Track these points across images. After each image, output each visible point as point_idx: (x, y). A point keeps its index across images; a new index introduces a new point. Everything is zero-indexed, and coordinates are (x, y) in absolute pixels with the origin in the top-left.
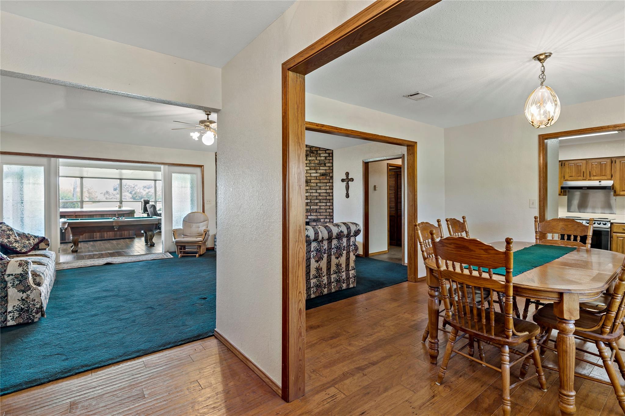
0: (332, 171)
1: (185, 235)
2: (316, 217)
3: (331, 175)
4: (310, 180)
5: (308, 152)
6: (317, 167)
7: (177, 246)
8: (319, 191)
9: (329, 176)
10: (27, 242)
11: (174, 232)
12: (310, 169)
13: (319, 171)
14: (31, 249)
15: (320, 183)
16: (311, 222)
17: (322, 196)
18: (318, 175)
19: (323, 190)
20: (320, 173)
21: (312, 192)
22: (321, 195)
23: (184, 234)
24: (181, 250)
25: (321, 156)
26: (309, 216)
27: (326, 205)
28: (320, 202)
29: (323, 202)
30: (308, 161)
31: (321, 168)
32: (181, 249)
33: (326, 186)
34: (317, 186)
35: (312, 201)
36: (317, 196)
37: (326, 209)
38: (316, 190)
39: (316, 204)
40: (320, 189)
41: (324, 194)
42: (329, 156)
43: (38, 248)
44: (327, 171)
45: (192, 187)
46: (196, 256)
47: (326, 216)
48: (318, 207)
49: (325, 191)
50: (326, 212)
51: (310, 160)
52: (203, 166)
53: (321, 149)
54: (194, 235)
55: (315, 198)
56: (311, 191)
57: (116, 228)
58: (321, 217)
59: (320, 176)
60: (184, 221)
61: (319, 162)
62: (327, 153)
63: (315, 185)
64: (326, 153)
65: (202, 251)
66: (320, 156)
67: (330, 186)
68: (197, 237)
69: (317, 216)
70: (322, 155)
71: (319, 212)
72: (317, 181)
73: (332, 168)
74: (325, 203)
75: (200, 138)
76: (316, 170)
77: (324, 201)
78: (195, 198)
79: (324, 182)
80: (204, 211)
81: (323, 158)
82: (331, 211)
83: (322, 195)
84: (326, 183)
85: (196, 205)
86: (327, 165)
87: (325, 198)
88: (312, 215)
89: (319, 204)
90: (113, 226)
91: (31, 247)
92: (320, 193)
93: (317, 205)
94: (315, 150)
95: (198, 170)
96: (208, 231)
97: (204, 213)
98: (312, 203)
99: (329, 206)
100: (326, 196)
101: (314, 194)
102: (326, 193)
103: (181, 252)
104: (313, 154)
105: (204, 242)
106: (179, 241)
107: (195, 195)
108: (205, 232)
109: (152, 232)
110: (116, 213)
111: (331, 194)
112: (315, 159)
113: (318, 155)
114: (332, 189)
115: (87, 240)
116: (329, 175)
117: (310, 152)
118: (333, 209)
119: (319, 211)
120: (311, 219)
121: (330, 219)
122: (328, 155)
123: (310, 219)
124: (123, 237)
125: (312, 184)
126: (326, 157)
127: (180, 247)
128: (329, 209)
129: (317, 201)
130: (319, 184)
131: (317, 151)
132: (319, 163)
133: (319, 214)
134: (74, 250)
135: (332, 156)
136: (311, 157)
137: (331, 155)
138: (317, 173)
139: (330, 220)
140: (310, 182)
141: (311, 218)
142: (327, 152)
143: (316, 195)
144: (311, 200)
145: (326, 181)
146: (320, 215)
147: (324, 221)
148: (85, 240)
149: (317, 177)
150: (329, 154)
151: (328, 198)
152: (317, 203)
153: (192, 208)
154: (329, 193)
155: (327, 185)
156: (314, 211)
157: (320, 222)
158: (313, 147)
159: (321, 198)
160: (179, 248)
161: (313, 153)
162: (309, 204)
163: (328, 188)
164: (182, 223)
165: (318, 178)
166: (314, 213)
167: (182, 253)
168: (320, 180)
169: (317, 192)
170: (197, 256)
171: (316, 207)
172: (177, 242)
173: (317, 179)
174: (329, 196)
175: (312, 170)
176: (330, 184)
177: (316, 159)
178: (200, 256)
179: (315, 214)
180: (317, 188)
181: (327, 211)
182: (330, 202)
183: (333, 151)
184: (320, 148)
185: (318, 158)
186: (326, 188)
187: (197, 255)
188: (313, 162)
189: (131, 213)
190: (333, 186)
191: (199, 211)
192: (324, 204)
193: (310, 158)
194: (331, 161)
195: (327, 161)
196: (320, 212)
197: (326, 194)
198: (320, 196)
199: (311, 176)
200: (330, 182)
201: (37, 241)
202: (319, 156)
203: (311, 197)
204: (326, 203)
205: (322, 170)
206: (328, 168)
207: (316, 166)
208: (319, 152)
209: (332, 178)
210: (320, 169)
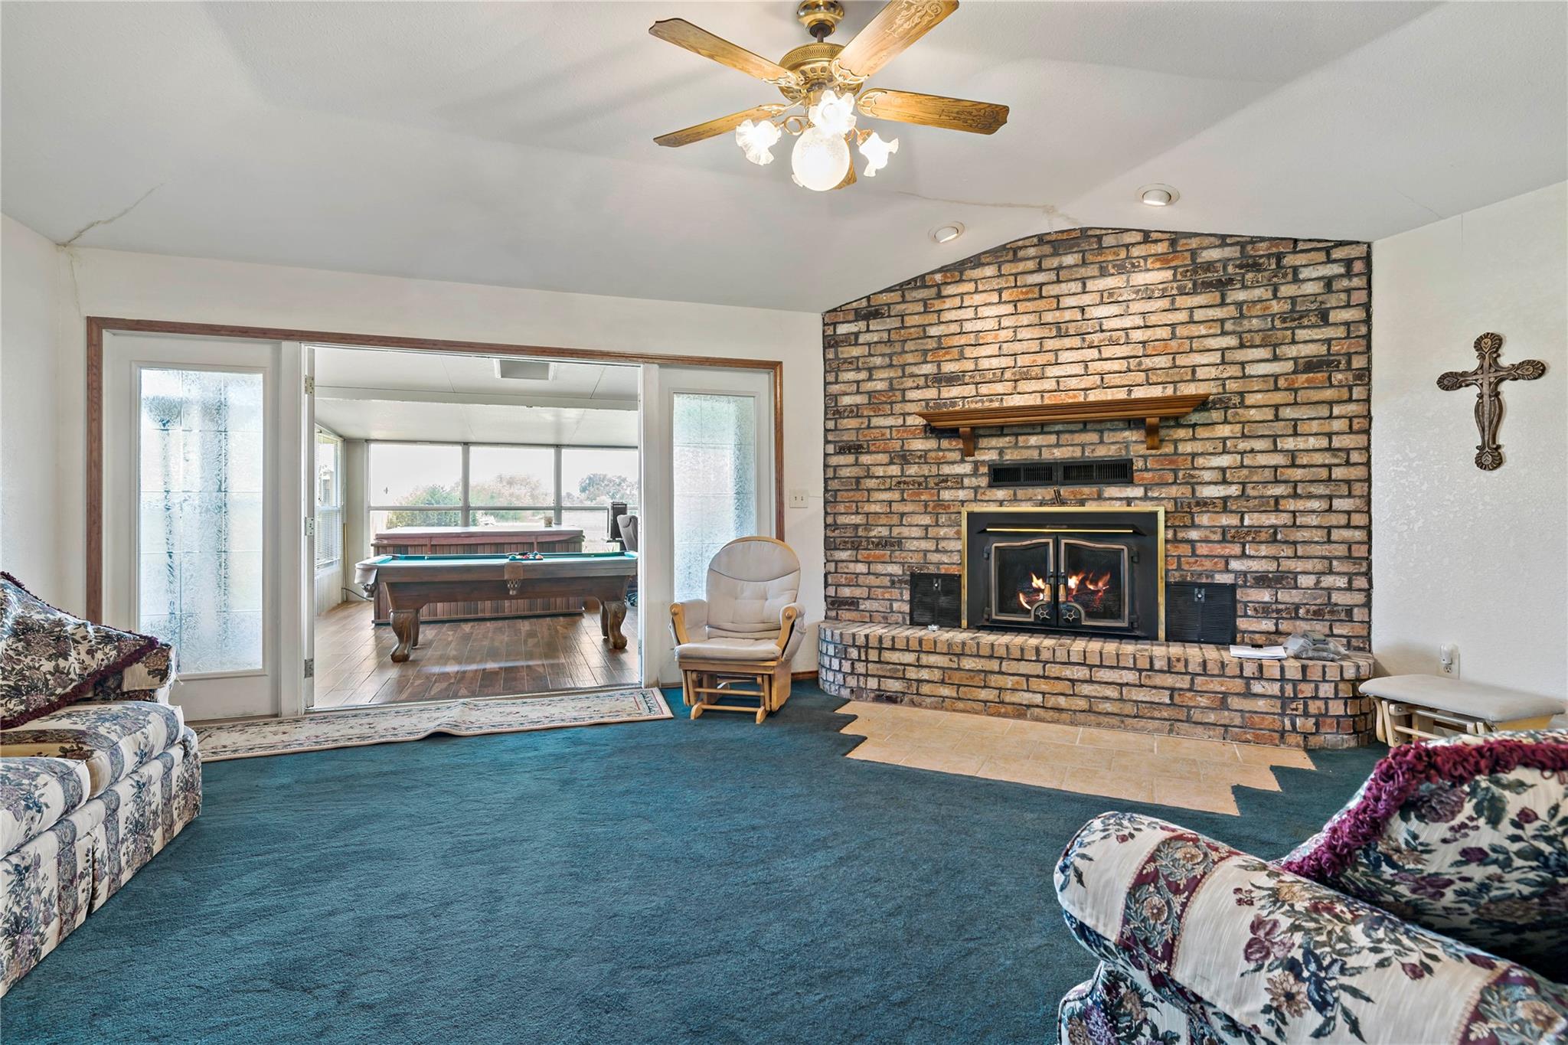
0: (1364, 342)
1: (718, 630)
2: (1272, 566)
3: (1358, 362)
4: (1241, 394)
5: (1230, 269)
6: (1279, 334)
7: (685, 671)
8: (1289, 444)
9: (1349, 368)
10: (48, 666)
11: (675, 614)
12: (1242, 346)
13: (1292, 351)
14: (61, 697)
15: (1296, 403)
16: (1245, 586)
17: (1304, 466)
18: (1289, 366)
19: (1312, 439)
20: (1295, 359)
21: (1252, 451)
22: (1298, 462)
23: (713, 622)
24: (701, 686)
25: (1301, 276)
26: (1236, 557)
27: (1330, 510)
28: (1295, 495)
29: (1310, 496)
30: (1232, 308)
31: (1301, 334)
32: (699, 684)
33: (1330, 417)
34: (1277, 418)
35: (1250, 492)
36: (1276, 468)
37: (1329, 529)
38: (1274, 438)
39: (1276, 506)
40: (1295, 434)
41: (1318, 458)
42: (1349, 274)
43: (119, 686)
44: (1335, 349)
45: (741, 447)
46: (755, 713)
47: (1330, 559)
48: (1284, 519)
49: (1324, 443)
50: (1329, 541)
51: (1239, 305)
52: (780, 363)
53: (1301, 246)
54: (748, 627)
55: (1268, 474)
56: (1243, 445)
57: (514, 588)
58: (1298, 566)
59: (1294, 372)
60: (711, 569)
61: (1287, 307)
62: (1335, 261)
63: (1269, 414)
64: (1330, 261)
65: (777, 695)
66: (1296, 280)
67: (1351, 419)
68: (757, 635)
69: (1276, 558)
70: (1304, 274)
71: (1286, 542)
72: (1278, 398)
73: (1363, 330)
74: (1321, 497)
75: (783, 151)
76: (1275, 346)
77: (1321, 490)
78: (752, 487)
79: (1315, 399)
80: (781, 535)
81: (1310, 288)
82: (1359, 535)
83: (1304, 460)
84: (1331, 404)
85: (754, 511)
86: (1335, 316)
87: (1323, 473)
88: (1250, 557)
89: (1291, 505)
90: (505, 582)
91: (59, 691)
92: (1293, 454)
93: (1277, 510)
94: (1269, 256)
95: (762, 381)
96: (801, 615)
97: (783, 540)
98: (1248, 498)
99: (1349, 513)
100: (1330, 467)
101: (1262, 460)
102: (1329, 449)
103: (698, 694)
104: (1259, 271)
105: (785, 658)
106: (694, 654)
107: (752, 474)
108: (789, 618)
109: (619, 603)
110: (532, 539)
111: (1355, 457)
112: (1269, 295)
113: (1285, 276)
114: (1367, 432)
115: (461, 616)
116: (1349, 362)
117: (1240, 267)
118: (1368, 528)
119: (1292, 539)
120: (1245, 574)
121: (1351, 577)
122: (1342, 270)
123: (1236, 573)
124: (553, 612)
125: (1253, 411)
126: (1328, 282)
127: (694, 675)
128: (1348, 526)
129: (1279, 490)
130: (1287, 413)
131: (1279, 257)
132: (1293, 311)
133: (1288, 551)
134: (397, 653)
135: (1368, 274)
136: (1244, 287)
137: (1358, 266)
138: (1276, 358)
139: (1350, 582)
140: (1242, 404)
141: (1244, 568)
142: (1337, 254)
143: (1273, 463)
144: (1244, 484)
145: (1329, 394)
146: (1296, 556)
147: (1318, 582)
148: (454, 617)
149: (1276, 377)
150: (1348, 263)
151: (1338, 473)
152: (1277, 499)
153: (741, 521)
154: (1348, 451)
155: (1336, 411)
156: (1263, 536)
157: (1296, 587)
158: (1254, 241)
159: (1298, 474)
160: (693, 681)
161: (1256, 267)
162: (1232, 506)
163: (1338, 425)
164: (705, 579)
165: (1282, 383)
166: (1263, 547)
167: (705, 697)
168: (1296, 390)
169: (1275, 450)
170: (759, 716)
171: (1272, 519)
172: (684, 658)
173: (1277, 389)
174: (1348, 463)
175: (1252, 347)
176: (1352, 408)
177: (1275, 296)
178: (770, 714)
179: (1264, 550)
180: (1279, 427)
181: (1336, 535)
182: (1350, 495)
183: (1369, 246)
184: (1296, 241)
185: (1286, 291)
186: (1327, 430)
187: (760, 711)
188: (1257, 310)
189: (572, 541)
190: (1369, 417)
191: (765, 534)
192: (1315, 504)
193: (1242, 296)
194: (1359, 297)
195: (1333, 301)
196: (1295, 543)
197: (1327, 455)
198: (1293, 465)
199: (1244, 376)
200: (1350, 400)
201: (107, 655)
202: (1290, 277)
203: (1245, 472)
204: (1330, 498)
205: (1308, 343)
206: (1341, 332)
207: (1273, 327)
208: (1289, 260)
209: (1364, 376)
210: (1294, 342)
